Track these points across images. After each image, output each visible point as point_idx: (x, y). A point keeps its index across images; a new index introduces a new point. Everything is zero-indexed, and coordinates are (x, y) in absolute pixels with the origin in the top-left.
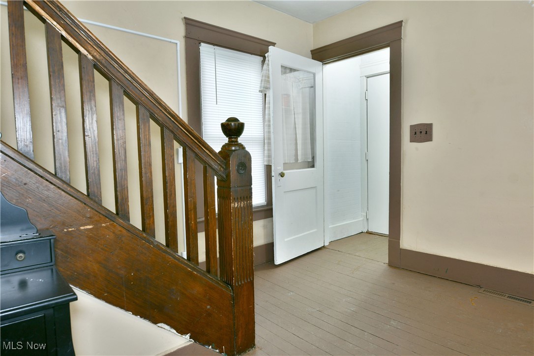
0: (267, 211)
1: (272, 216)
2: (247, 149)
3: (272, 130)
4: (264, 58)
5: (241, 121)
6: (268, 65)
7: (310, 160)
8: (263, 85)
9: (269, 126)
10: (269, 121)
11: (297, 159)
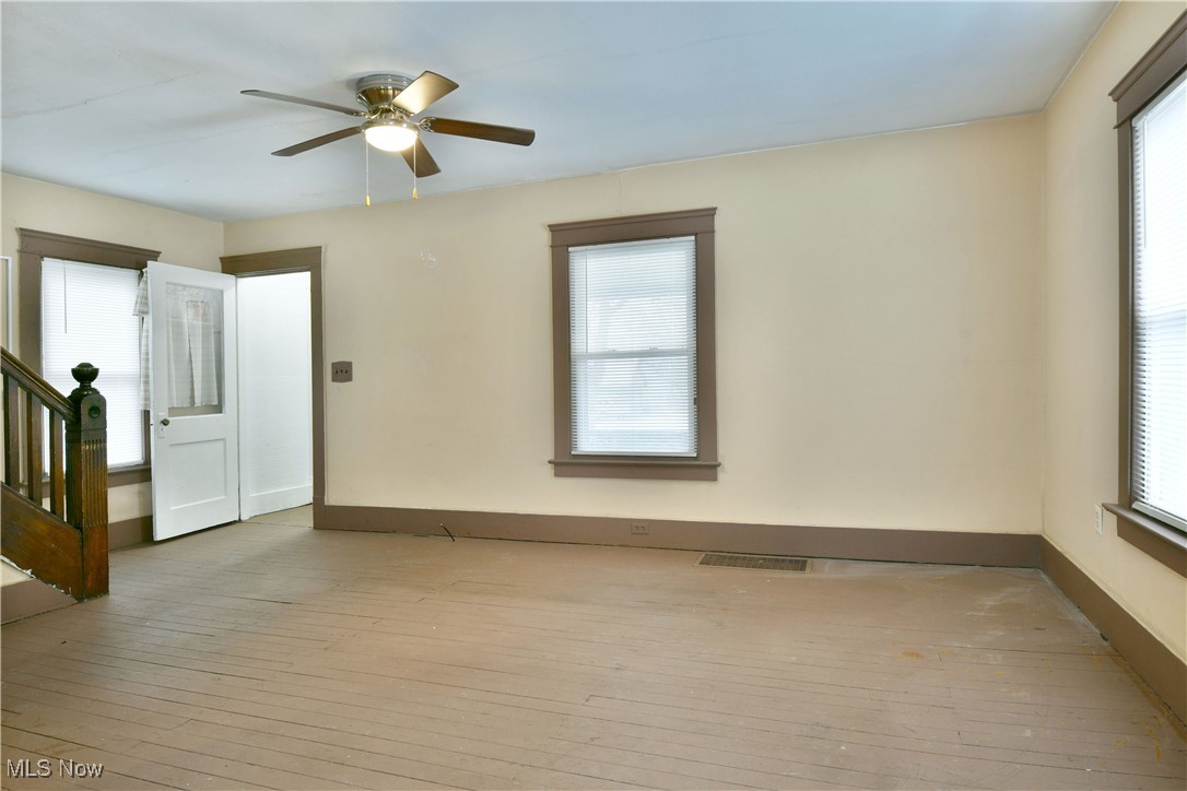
0: (141, 474)
1: (150, 479)
2: (102, 393)
3: (151, 366)
4: (142, 273)
5: (96, 366)
6: (146, 282)
7: (215, 403)
8: (138, 308)
9: (147, 360)
10: (147, 354)
11: (193, 402)
